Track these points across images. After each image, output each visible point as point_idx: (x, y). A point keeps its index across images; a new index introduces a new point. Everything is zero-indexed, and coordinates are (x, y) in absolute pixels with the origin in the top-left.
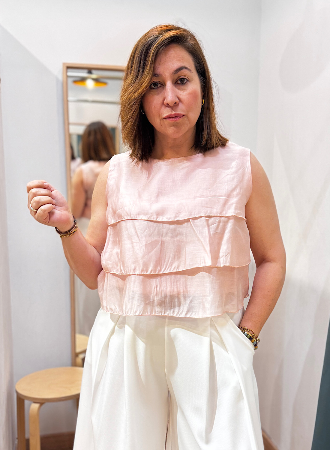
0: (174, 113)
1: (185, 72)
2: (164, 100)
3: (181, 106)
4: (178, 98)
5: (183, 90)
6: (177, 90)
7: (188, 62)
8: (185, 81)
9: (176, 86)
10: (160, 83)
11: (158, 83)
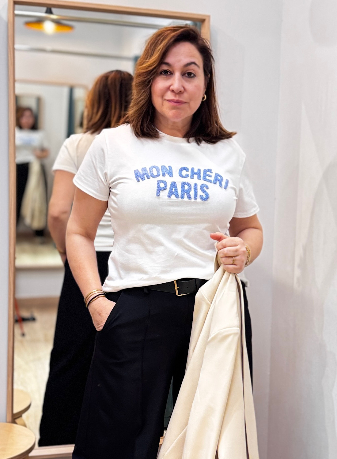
0: (177, 98)
1: (193, 66)
2: (170, 86)
3: (185, 95)
4: (184, 88)
5: (190, 82)
6: (183, 81)
7: (198, 59)
8: (192, 75)
9: (183, 78)
10: (169, 71)
11: (168, 72)
